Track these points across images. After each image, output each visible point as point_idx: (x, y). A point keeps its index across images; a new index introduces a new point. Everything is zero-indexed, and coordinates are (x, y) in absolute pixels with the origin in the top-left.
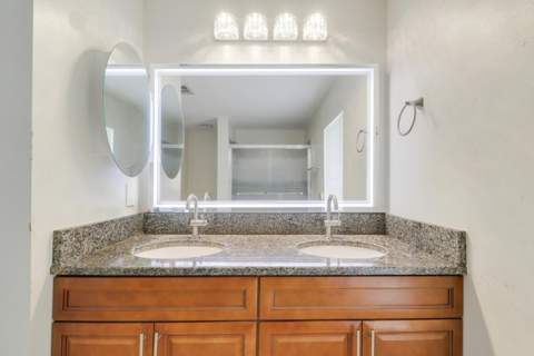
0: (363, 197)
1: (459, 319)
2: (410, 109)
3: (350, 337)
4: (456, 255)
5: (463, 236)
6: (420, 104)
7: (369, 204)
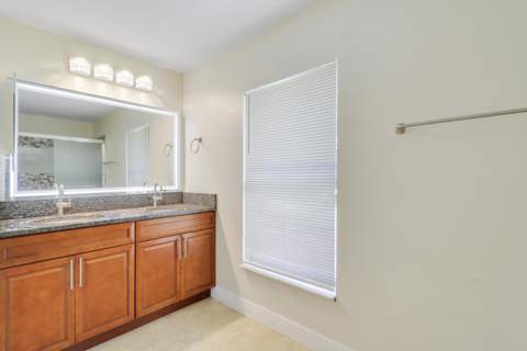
0: (171, 183)
1: (214, 228)
2: (196, 142)
3: (176, 242)
4: (213, 203)
5: (215, 196)
6: (200, 140)
7: (175, 188)
